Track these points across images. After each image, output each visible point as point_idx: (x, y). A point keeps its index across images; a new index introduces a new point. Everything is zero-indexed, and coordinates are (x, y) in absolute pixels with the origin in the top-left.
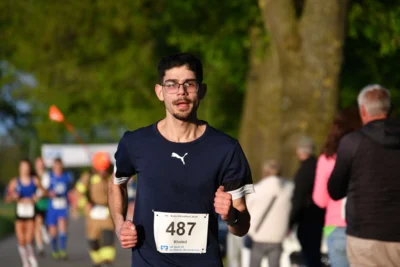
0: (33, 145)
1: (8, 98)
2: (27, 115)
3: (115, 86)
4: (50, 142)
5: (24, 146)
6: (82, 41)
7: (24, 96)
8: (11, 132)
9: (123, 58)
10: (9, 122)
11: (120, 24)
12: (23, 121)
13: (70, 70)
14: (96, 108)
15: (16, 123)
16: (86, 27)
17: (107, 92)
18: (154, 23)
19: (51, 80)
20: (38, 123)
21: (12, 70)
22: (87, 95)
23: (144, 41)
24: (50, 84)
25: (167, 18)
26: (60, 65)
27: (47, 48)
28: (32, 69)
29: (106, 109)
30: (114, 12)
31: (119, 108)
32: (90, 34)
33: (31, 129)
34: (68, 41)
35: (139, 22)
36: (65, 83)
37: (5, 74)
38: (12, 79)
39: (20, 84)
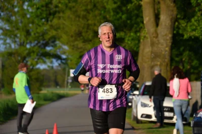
0: (67, 69)
1: (59, 53)
2: (64, 59)
5: (64, 69)
6: (83, 34)
7: (64, 53)
8: (60, 65)
10: (59, 62)
12: (63, 61)
13: (80, 44)
15: (61, 62)
16: (85, 30)
19: (73, 47)
20: (69, 62)
21: (60, 44)
24: (73, 49)
26: (76, 43)
27: (72, 36)
28: (67, 44)
32: (87, 32)
33: (66, 64)
34: (79, 34)
36: (78, 48)
37: (58, 45)
38: (60, 47)
39: (63, 49)
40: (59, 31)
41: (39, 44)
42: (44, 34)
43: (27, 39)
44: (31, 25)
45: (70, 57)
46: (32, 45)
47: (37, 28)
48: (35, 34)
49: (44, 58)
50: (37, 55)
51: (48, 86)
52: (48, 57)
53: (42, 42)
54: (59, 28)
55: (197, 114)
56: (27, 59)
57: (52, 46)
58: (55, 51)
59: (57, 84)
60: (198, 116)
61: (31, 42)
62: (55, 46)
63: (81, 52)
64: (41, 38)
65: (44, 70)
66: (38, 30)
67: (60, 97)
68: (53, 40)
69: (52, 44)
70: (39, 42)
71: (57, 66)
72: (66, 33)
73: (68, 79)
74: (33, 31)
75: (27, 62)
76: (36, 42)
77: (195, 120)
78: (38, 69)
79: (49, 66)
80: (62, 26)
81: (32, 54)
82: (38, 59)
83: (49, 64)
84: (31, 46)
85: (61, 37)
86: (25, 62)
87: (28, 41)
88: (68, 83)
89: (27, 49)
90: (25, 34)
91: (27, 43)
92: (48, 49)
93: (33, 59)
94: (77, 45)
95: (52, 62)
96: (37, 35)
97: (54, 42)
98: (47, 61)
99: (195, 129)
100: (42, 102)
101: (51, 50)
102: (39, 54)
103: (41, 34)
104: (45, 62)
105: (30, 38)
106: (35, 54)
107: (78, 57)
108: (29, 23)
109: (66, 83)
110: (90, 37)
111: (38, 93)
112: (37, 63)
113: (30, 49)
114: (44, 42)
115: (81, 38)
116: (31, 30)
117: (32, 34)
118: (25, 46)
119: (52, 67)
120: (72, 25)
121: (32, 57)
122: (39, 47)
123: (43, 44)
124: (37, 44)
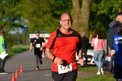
0: (28, 34)
1: (22, 24)
2: (26, 28)
3: (44, 22)
4: (31, 33)
5: (26, 34)
6: (37, 13)
7: (26, 24)
8: (23, 31)
9: (45, 16)
10: (23, 29)
11: (45, 9)
12: (25, 29)
13: (35, 19)
14: (40, 26)
16: (38, 10)
17: (42, 23)
18: (52, 9)
20: (29, 30)
21: (23, 19)
22: (38, 24)
23: (50, 13)
24: (31, 22)
25: (54, 8)
26: (33, 18)
27: (30, 14)
28: (27, 19)
29: (42, 26)
30: (44, 7)
31: (45, 26)
32: (39, 11)
33: (27, 31)
34: (34, 13)
35: (49, 9)
36: (34, 21)
37: (22, 20)
38: (23, 21)
39: (25, 21)
40: (22, 11)
41: (11, 19)
42: (13, 13)
43: (3, 16)
44: (5, 8)
45: (29, 26)
46: (7, 19)
47: (9, 10)
48: (8, 13)
49: (13, 27)
50: (10, 25)
51: (17, 44)
52: (16, 27)
53: (12, 18)
54: (22, 9)
55: (105, 59)
56: (4, 28)
57: (18, 20)
58: (20, 23)
59: (22, 43)
60: (106, 60)
61: (5, 18)
62: (20, 20)
63: (35, 23)
64: (12, 15)
65: (14, 34)
66: (10, 11)
67: (24, 50)
68: (18, 16)
69: (18, 19)
70: (10, 18)
71: (22, 32)
72: (27, 12)
73: (28, 40)
74: (7, 11)
75: (3, 30)
76: (9, 18)
77: (104, 62)
78: (10, 34)
79: (17, 32)
80: (24, 8)
81: (6, 25)
82: (10, 28)
83: (17, 31)
84: (5, 20)
85: (24, 14)
86: (2, 30)
87: (4, 17)
88: (28, 42)
89: (3, 22)
90: (2, 13)
91: (3, 19)
92: (16, 22)
93: (7, 28)
94: (33, 19)
95: (18, 30)
96: (9, 13)
97: (19, 17)
98: (16, 29)
99: (104, 67)
100: (13, 54)
101: (18, 22)
102: (11, 25)
103: (11, 13)
104: (14, 30)
105: (5, 16)
106: (8, 25)
107: (34, 26)
108: (4, 7)
109: (27, 42)
110: (41, 14)
111: (11, 48)
112: (10, 30)
113: (5, 22)
114: (14, 18)
115: (36, 15)
116: (5, 11)
117: (6, 13)
118: (2, 21)
119: (19, 33)
120: (30, 7)
121: (6, 27)
122: (11, 21)
123: (13, 19)
124: (9, 19)
